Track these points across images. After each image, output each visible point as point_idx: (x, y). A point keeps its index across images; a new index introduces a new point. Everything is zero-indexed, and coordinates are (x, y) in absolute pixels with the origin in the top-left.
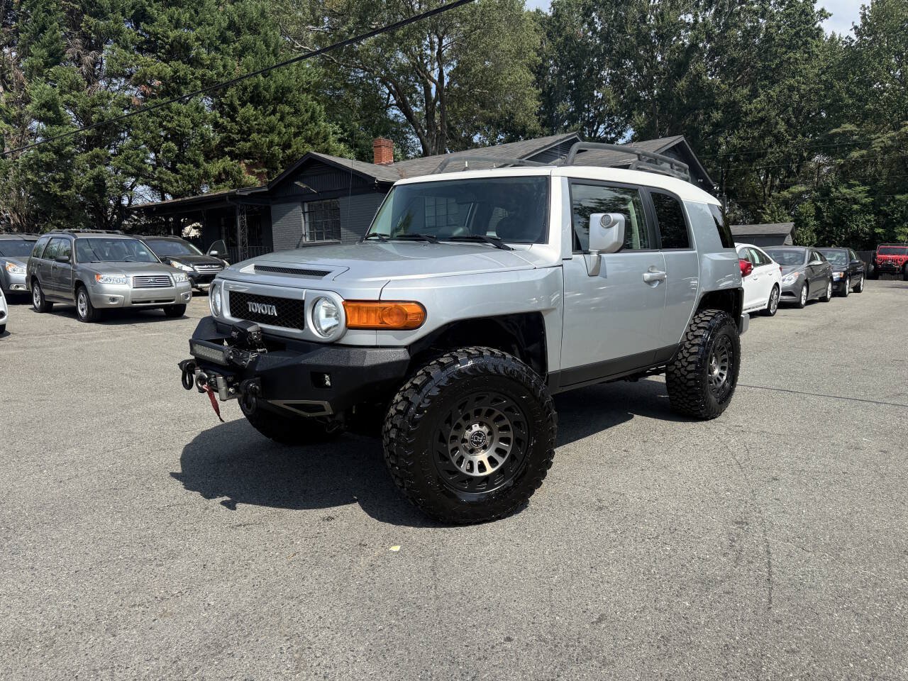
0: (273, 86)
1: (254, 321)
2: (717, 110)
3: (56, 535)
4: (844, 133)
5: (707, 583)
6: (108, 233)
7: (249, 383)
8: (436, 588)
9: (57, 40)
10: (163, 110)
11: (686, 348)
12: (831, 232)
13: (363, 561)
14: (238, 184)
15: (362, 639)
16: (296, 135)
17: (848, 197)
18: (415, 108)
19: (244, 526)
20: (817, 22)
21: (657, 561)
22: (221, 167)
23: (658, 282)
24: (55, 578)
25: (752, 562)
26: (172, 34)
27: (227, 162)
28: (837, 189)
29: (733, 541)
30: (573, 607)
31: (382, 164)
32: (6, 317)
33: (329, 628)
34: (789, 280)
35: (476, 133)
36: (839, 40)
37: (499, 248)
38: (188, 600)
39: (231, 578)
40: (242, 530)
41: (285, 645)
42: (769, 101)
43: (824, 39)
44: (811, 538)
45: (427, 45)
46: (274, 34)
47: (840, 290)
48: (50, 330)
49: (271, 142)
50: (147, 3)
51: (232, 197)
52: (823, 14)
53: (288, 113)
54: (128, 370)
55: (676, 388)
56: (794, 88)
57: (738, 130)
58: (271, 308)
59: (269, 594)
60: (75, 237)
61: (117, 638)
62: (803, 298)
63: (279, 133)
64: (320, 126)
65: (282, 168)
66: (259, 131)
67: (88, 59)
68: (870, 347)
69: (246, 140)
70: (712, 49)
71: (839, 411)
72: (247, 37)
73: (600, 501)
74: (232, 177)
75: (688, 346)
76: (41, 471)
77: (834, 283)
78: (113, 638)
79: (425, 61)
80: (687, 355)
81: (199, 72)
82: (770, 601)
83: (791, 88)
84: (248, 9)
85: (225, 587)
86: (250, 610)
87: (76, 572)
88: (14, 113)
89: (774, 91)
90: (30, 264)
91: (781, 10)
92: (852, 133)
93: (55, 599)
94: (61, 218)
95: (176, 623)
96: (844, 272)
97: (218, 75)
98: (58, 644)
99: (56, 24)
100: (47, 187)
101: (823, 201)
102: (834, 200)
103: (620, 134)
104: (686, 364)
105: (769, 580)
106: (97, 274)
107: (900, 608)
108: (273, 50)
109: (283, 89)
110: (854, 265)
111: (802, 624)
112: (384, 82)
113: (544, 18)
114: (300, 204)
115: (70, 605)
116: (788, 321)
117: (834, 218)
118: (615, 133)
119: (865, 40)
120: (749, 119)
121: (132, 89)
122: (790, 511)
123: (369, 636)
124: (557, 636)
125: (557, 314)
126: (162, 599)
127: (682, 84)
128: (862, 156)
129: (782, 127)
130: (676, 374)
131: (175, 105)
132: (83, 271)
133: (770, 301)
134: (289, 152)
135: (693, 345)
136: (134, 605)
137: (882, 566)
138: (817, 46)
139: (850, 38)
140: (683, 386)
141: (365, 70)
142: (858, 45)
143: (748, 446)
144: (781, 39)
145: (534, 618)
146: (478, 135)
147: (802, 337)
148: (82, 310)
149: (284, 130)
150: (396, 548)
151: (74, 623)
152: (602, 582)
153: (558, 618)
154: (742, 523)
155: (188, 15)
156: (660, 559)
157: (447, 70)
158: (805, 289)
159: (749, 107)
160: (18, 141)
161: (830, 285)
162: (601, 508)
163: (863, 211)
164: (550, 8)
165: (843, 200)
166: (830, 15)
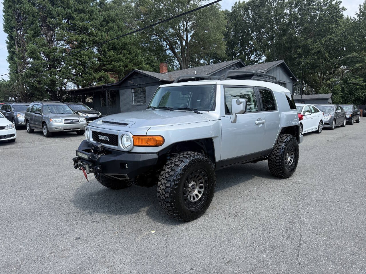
0: (120, 43)
1: (101, 142)
2: (300, 48)
3: (25, 225)
4: (353, 57)
5: (274, 247)
6: (55, 102)
7: (97, 167)
8: (166, 248)
9: (37, 27)
10: (78, 53)
11: (275, 150)
12: (348, 97)
13: (140, 237)
14: (107, 82)
15: (136, 268)
16: (130, 62)
17: (355, 83)
18: (177, 50)
19: (96, 222)
20: (340, 12)
21: (255, 238)
22: (100, 75)
23: (262, 124)
24: (23, 242)
25: (293, 239)
26: (81, 24)
27: (102, 73)
28: (350, 79)
29: (287, 230)
30: (219, 257)
31: (163, 73)
32: (15, 136)
33: (123, 263)
34: (327, 118)
35: (202, 59)
36: (350, 19)
37: (196, 113)
38: (72, 251)
39: (89, 243)
40: (95, 223)
41: (106, 270)
42: (321, 44)
43: (344, 19)
44: (320, 229)
45: (181, 26)
46: (121, 23)
47: (350, 122)
48: (33, 141)
49: (120, 65)
50: (72, 12)
51: (104, 87)
52: (343, 9)
53: (126, 54)
54: (60, 157)
55: (272, 166)
56: (332, 39)
57: (308, 56)
58: (107, 138)
59: (102, 249)
60: (43, 104)
61: (44, 266)
62: (333, 126)
63: (123, 61)
64: (139, 58)
65: (124, 75)
66: (115, 61)
67: (49, 34)
68: (359, 147)
69: (109, 64)
70: (297, 24)
71: (341, 175)
72: (111, 24)
73: (236, 213)
74: (105, 78)
75: (276, 149)
76: (23, 199)
77: (347, 119)
78: (42, 266)
79: (181, 31)
80: (276, 153)
81: (92, 38)
82: (298, 256)
83: (330, 39)
84: (111, 13)
85: (86, 246)
86: (94, 256)
87: (31, 239)
88: (21, 56)
89: (323, 40)
90: (26, 114)
91: (326, 8)
92: (356, 57)
93: (23, 250)
94: (39, 95)
95: (66, 260)
96: (351, 114)
97: (100, 39)
98: (22, 268)
99: (37, 21)
100: (33, 84)
101: (344, 84)
102: (349, 84)
103: (260, 58)
104: (275, 156)
105: (299, 246)
106: (51, 119)
107: (350, 259)
108: (121, 29)
109: (124, 44)
110: (356, 112)
111: (309, 265)
112: (164, 40)
113: (229, 13)
114: (131, 89)
115: (28, 253)
116: (326, 136)
117: (350, 91)
118: (258, 58)
119: (361, 18)
120: (313, 52)
121: (66, 45)
122: (312, 218)
123: (138, 267)
124: (211, 268)
125: (219, 139)
126: (62, 251)
127: (285, 38)
128: (360, 66)
129: (327, 55)
130: (272, 161)
131: (82, 52)
132: (45, 117)
133: (319, 127)
134: (127, 69)
135: (278, 149)
136: (52, 253)
137: (347, 241)
138: (341, 22)
139: (355, 18)
140: (274, 165)
141: (157, 36)
142: (358, 21)
143: (300, 190)
144: (326, 19)
145: (203, 261)
146: (203, 60)
147: (331, 142)
148: (45, 132)
149: (125, 60)
150: (153, 232)
151: (29, 260)
152: (232, 246)
153: (212, 261)
154: (292, 222)
155: (87, 16)
156: (257, 237)
157: (189, 35)
158: (334, 122)
159: (313, 47)
160: (23, 66)
161: (345, 120)
162: (236, 216)
163: (361, 88)
164: (231, 9)
165: (352, 84)
166: (346, 9)
